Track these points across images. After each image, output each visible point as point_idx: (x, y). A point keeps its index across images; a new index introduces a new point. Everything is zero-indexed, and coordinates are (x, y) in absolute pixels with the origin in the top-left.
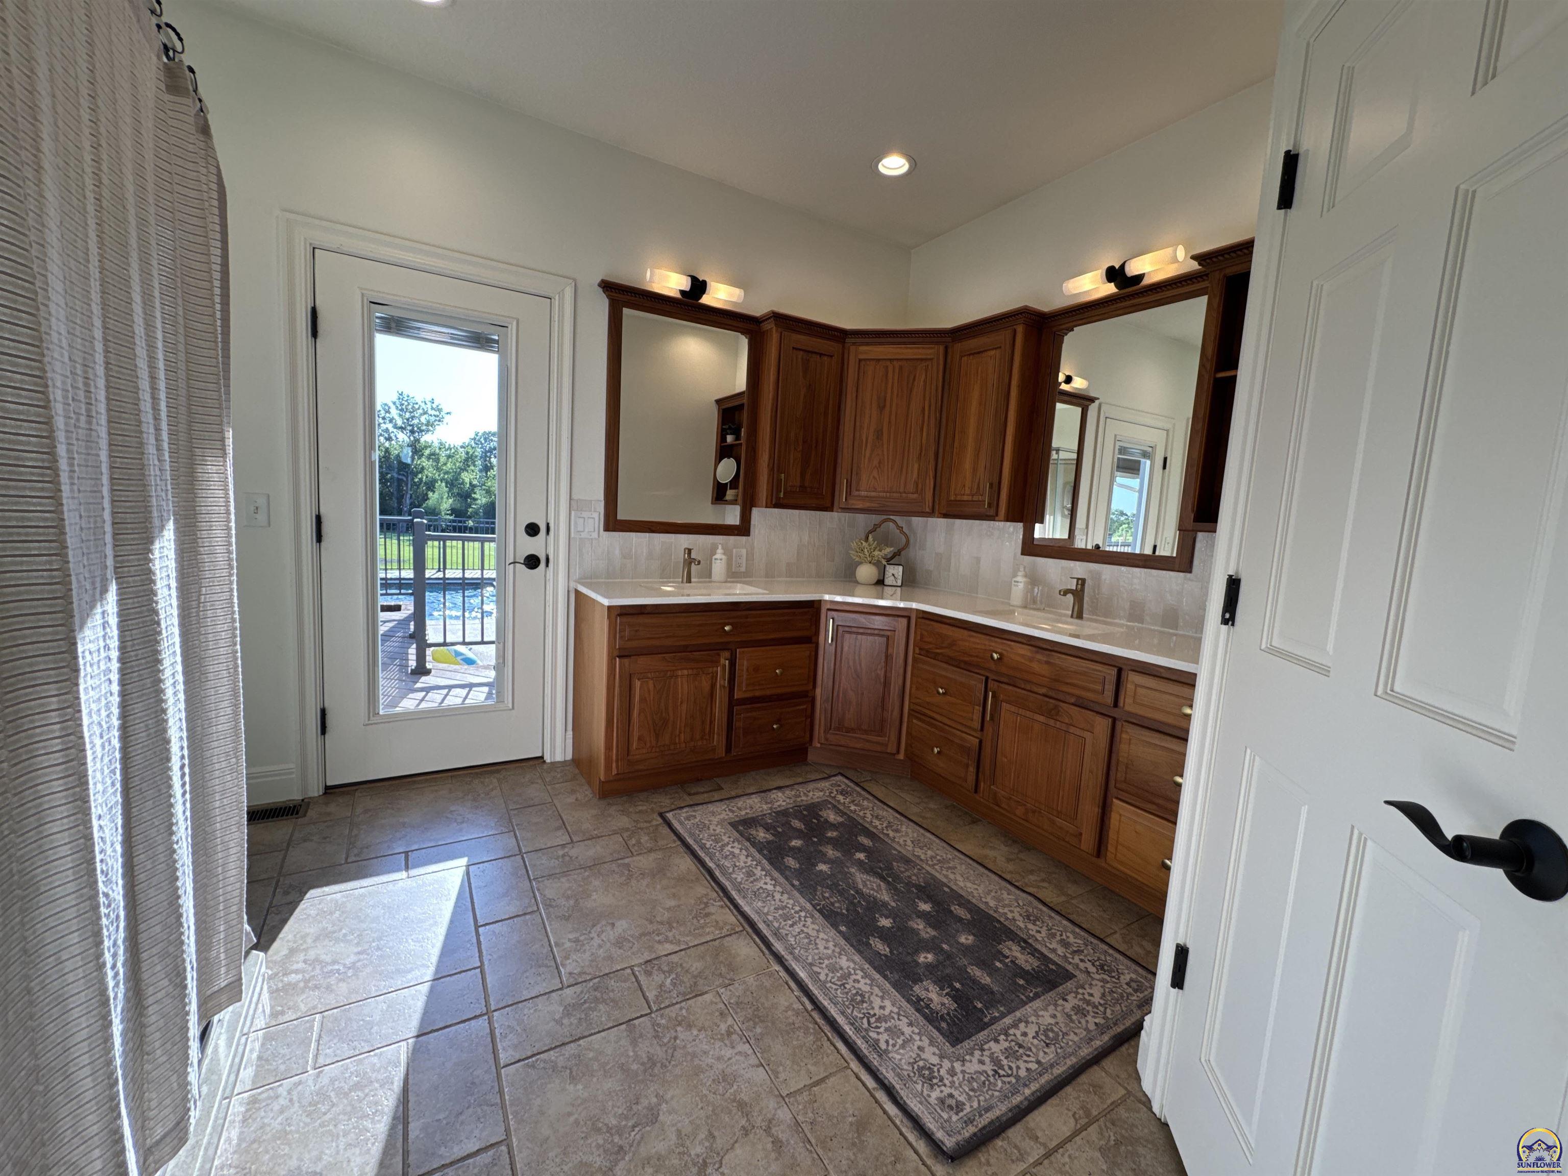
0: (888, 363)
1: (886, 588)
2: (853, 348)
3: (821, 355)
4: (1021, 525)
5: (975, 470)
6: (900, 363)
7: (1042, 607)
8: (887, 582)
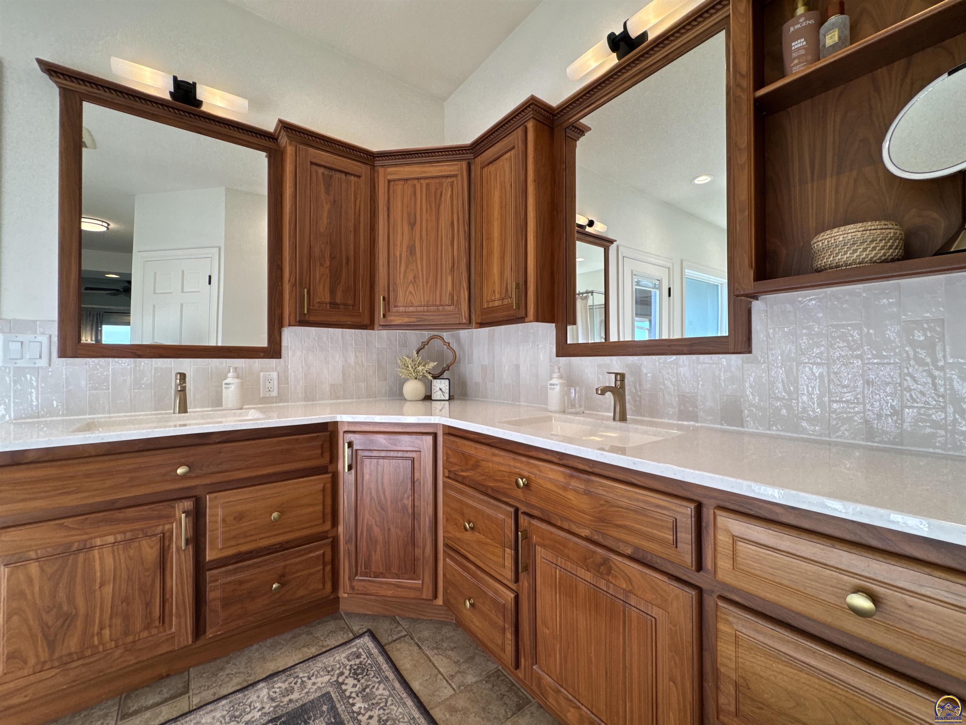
0: (416, 182)
1: (433, 402)
2: (381, 170)
3: (346, 173)
4: (554, 324)
5: (502, 273)
6: (427, 181)
7: (582, 409)
8: (434, 397)
